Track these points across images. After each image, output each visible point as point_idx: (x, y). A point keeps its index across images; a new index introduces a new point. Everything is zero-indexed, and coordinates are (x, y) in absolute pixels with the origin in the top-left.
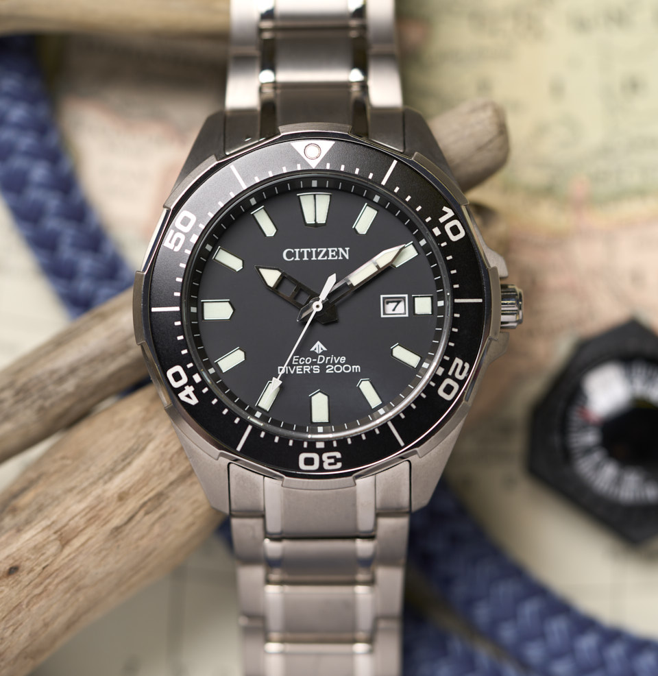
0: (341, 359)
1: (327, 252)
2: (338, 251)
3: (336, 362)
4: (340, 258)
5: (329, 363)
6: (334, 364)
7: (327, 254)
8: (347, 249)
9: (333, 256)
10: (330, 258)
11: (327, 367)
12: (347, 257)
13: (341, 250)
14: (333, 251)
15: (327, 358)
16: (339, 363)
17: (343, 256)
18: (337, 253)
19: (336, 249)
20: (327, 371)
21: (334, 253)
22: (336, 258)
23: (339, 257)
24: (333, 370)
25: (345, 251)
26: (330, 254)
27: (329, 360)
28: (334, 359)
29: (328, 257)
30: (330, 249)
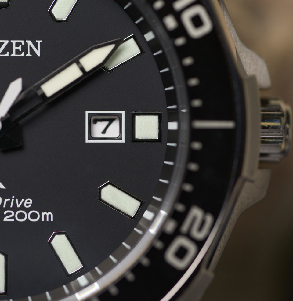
0: (26, 203)
1: (10, 45)
2: (26, 44)
3: (18, 206)
4: (29, 55)
5: (8, 207)
6: (15, 209)
7: (9, 48)
8: (39, 42)
9: (17, 52)
10: (14, 54)
11: (5, 213)
12: (38, 53)
13: (29, 43)
14: (17, 45)
15: (6, 200)
16: (22, 207)
17: (32, 51)
18: (25, 48)
19: (22, 42)
20: (5, 219)
21: (20, 48)
22: (23, 55)
23: (26, 53)
24: (14, 217)
25: (36, 45)
26: (14, 48)
27: (9, 203)
28: (15, 202)
29: (11, 53)
30: (14, 42)
